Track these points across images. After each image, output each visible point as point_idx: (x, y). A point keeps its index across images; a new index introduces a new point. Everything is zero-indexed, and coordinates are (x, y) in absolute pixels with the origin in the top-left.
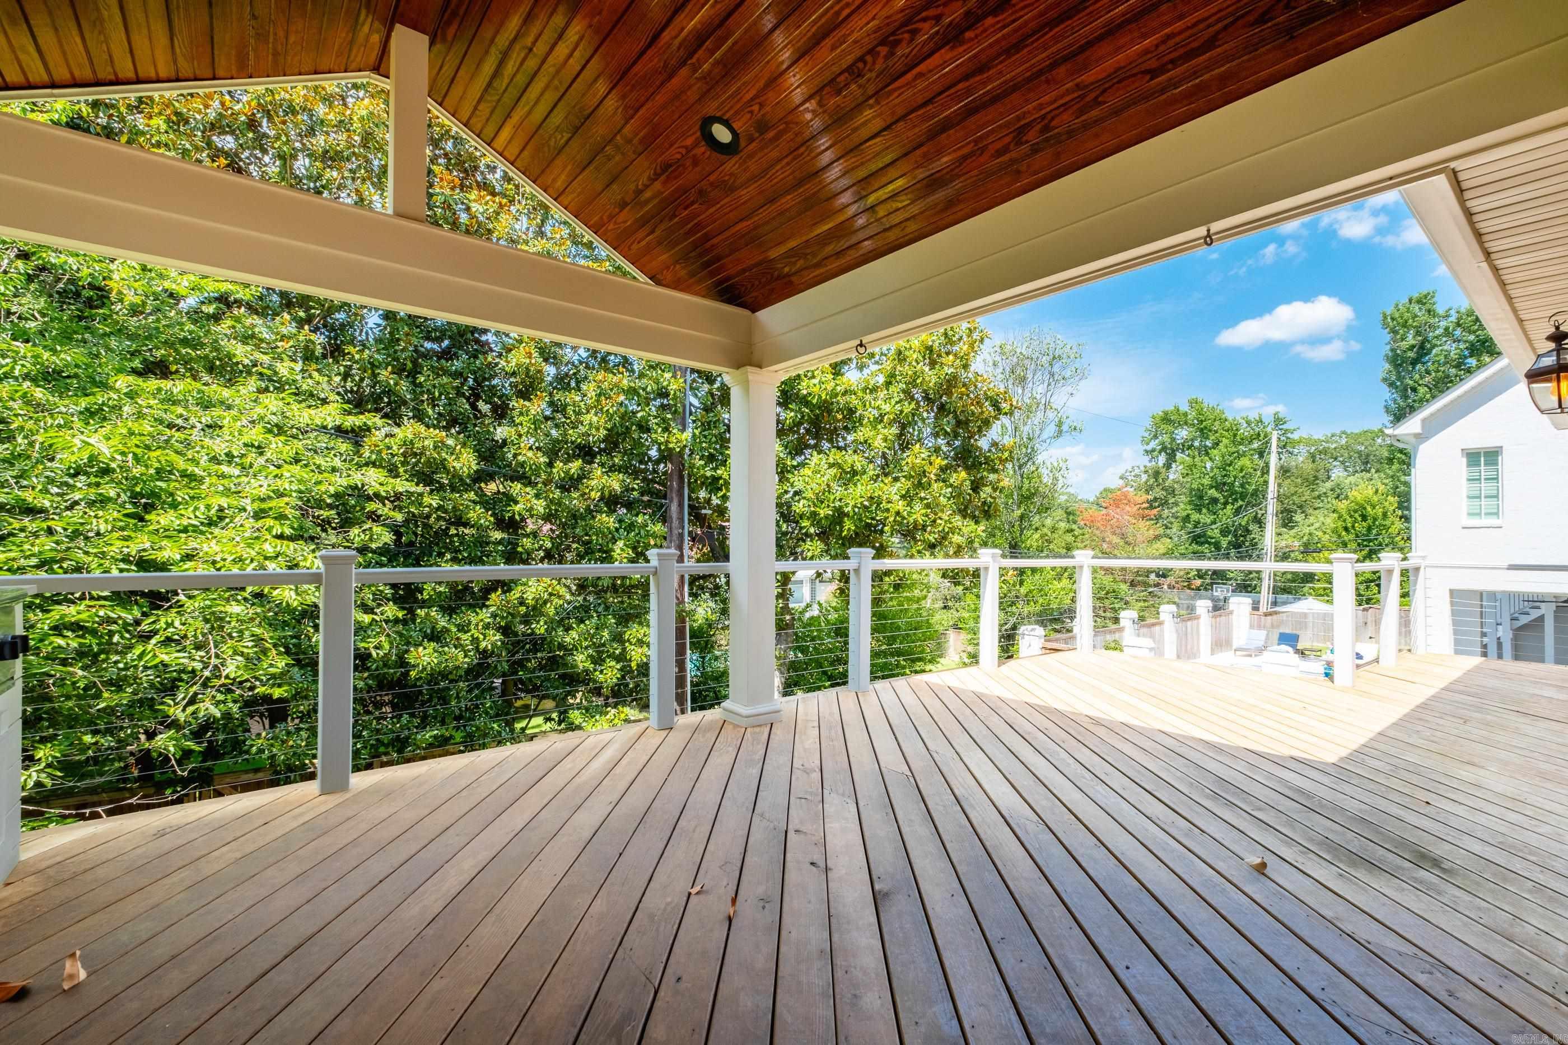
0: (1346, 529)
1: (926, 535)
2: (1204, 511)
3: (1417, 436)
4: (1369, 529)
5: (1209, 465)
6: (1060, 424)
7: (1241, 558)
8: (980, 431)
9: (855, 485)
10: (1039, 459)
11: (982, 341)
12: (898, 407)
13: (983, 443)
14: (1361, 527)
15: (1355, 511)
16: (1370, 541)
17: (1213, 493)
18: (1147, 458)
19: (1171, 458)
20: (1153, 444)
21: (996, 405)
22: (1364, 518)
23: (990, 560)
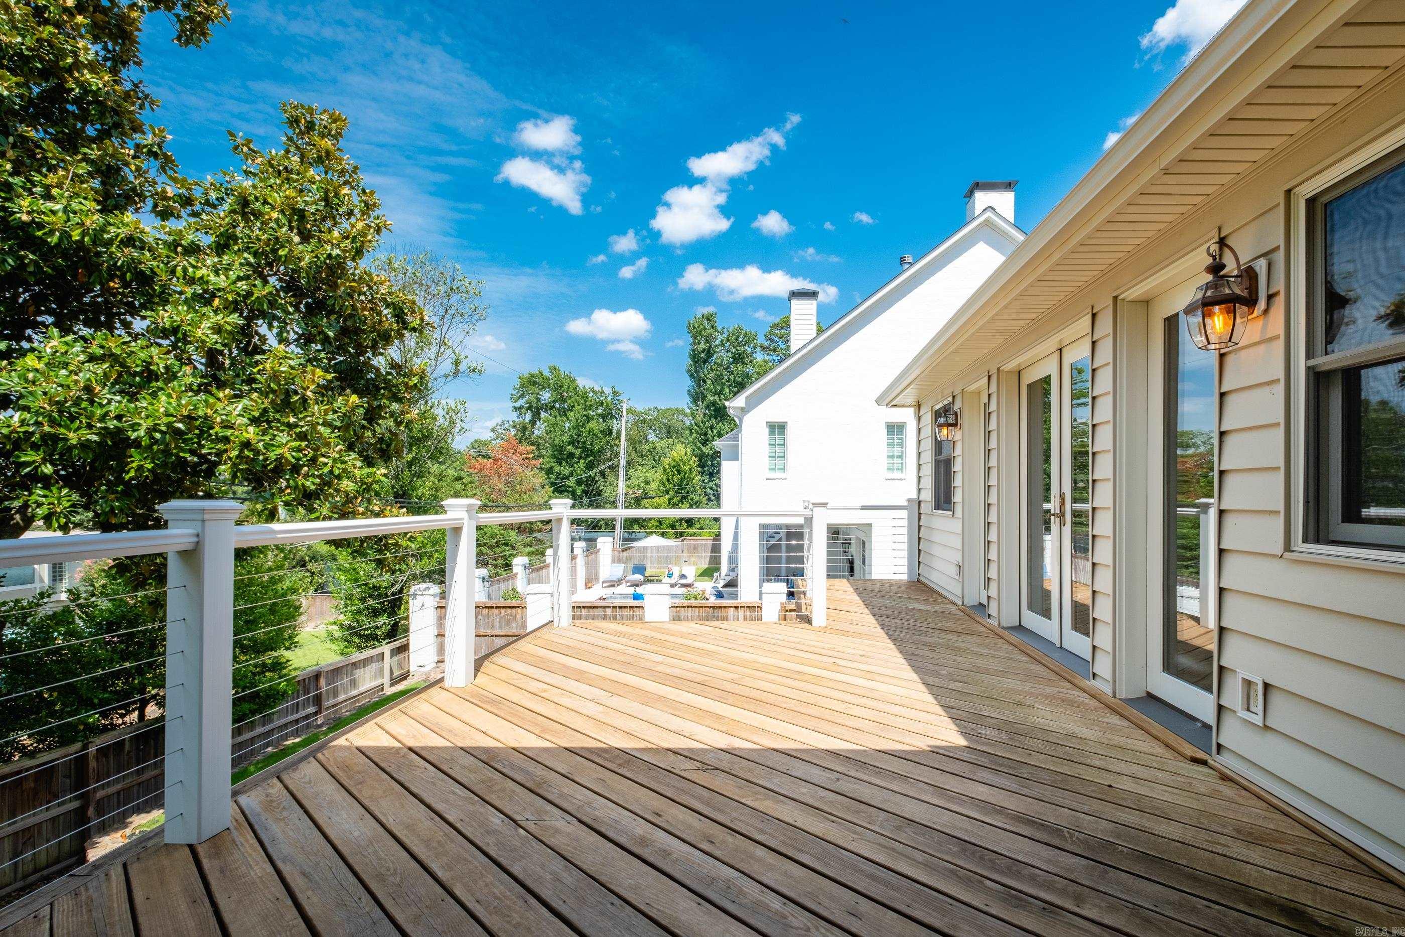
0: (668, 480)
1: (300, 480)
2: (564, 463)
3: (742, 409)
4: (682, 481)
5: (567, 425)
6: (457, 363)
7: (591, 505)
8: (374, 347)
9: (154, 395)
10: (434, 398)
11: (378, 230)
12: (243, 286)
13: (379, 362)
14: (677, 478)
15: (674, 467)
16: (682, 489)
17: (570, 448)
18: (515, 414)
19: (536, 415)
20: (521, 402)
21: (399, 316)
22: (679, 472)
23: (464, 515)
